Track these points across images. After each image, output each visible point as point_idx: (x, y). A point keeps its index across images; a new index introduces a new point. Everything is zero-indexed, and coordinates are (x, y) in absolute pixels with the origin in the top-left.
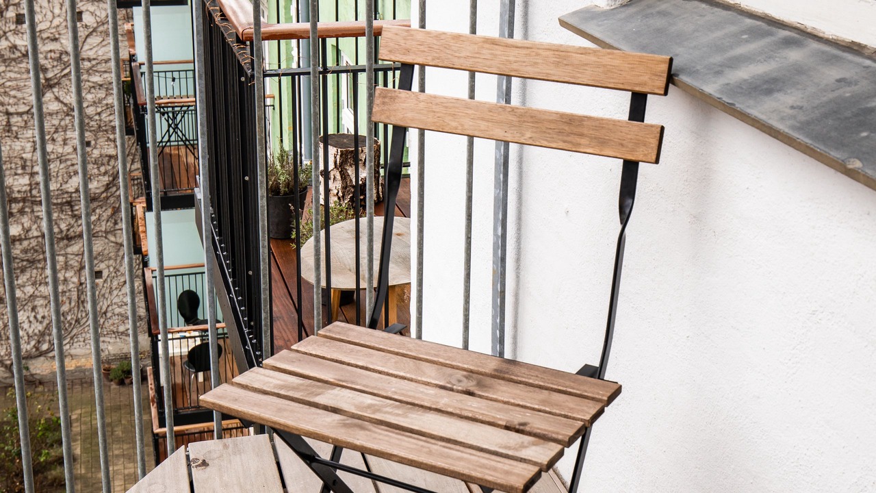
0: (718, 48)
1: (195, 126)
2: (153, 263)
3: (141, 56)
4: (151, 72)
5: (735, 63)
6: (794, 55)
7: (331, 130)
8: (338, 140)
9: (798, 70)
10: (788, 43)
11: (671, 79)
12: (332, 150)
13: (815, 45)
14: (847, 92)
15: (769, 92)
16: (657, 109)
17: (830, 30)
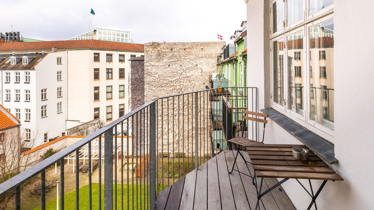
0: (272, 114)
1: (221, 119)
2: (213, 139)
3: (213, 109)
4: (214, 111)
5: (273, 115)
6: (278, 115)
7: (239, 120)
8: (240, 121)
9: (278, 116)
10: (278, 114)
11: (268, 116)
12: (239, 122)
13: (280, 114)
14: (281, 118)
15: (275, 118)
16: (267, 119)
17: (281, 113)
